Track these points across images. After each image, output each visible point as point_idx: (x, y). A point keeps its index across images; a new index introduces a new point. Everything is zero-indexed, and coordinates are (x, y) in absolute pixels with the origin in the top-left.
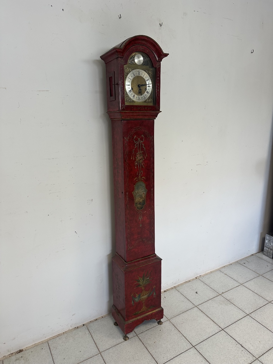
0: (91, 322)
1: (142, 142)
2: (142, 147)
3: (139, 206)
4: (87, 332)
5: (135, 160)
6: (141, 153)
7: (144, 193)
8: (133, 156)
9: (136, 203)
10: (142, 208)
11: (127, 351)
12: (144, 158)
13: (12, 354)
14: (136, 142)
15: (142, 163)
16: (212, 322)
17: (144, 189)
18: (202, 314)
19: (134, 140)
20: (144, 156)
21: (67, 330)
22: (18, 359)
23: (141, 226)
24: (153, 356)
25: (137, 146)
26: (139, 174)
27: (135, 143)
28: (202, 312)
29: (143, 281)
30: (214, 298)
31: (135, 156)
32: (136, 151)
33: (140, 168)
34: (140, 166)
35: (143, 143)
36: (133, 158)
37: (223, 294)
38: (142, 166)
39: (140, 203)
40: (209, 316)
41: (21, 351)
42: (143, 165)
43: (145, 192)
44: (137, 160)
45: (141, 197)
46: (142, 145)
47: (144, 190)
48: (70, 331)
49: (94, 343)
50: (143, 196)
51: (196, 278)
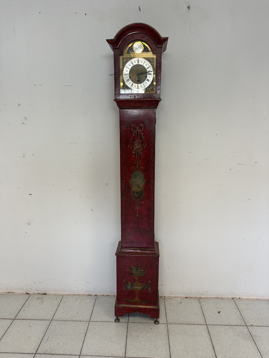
0: (103, 295)
1: (140, 131)
2: (141, 136)
3: (136, 195)
4: (93, 302)
5: (133, 148)
6: (139, 143)
7: (142, 184)
8: (130, 145)
9: (133, 192)
10: (139, 198)
11: (110, 331)
12: (143, 148)
13: (39, 293)
14: (134, 131)
15: (140, 152)
16: (211, 347)
17: (142, 179)
18: (206, 335)
19: (132, 128)
20: (143, 146)
21: (82, 294)
22: (39, 298)
23: (138, 215)
24: (127, 347)
25: (135, 135)
26: (136, 163)
27: (133, 132)
28: (209, 332)
29: (137, 271)
30: (236, 327)
31: (133, 144)
32: (134, 140)
33: (138, 157)
34: (138, 155)
35: (141, 132)
36: (130, 147)
37: (250, 327)
38: (140, 156)
39: (137, 193)
40: (213, 340)
41: (45, 294)
42: (142, 154)
43: (143, 183)
44: (135, 149)
45: (139, 187)
46: (141, 135)
47: (142, 180)
48: (84, 295)
49: (91, 311)
50: (141, 186)
51: (233, 298)
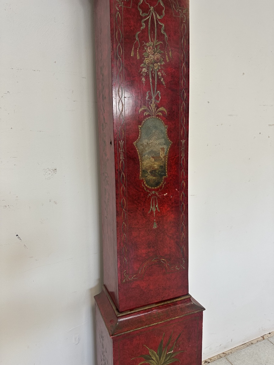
1: (159, 17)
2: (160, 29)
3: (150, 177)
5: (141, 61)
6: (156, 46)
7: (163, 149)
8: (136, 49)
9: (144, 171)
10: (157, 184)
12: (165, 60)
14: (144, 15)
15: (159, 71)
17: (164, 138)
19: (140, 7)
20: (164, 55)
23: (155, 226)
25: (147, 25)
26: (150, 97)
27: (142, 18)
29: (160, 358)
31: (142, 49)
32: (144, 38)
33: (153, 84)
34: (153, 78)
35: (161, 21)
36: (135, 55)
38: (159, 80)
39: (153, 172)
42: (162, 76)
43: (165, 147)
44: (147, 61)
45: (156, 157)
46: (159, 27)
47: (163, 141)
50: (162, 155)
51: (263, 337)
